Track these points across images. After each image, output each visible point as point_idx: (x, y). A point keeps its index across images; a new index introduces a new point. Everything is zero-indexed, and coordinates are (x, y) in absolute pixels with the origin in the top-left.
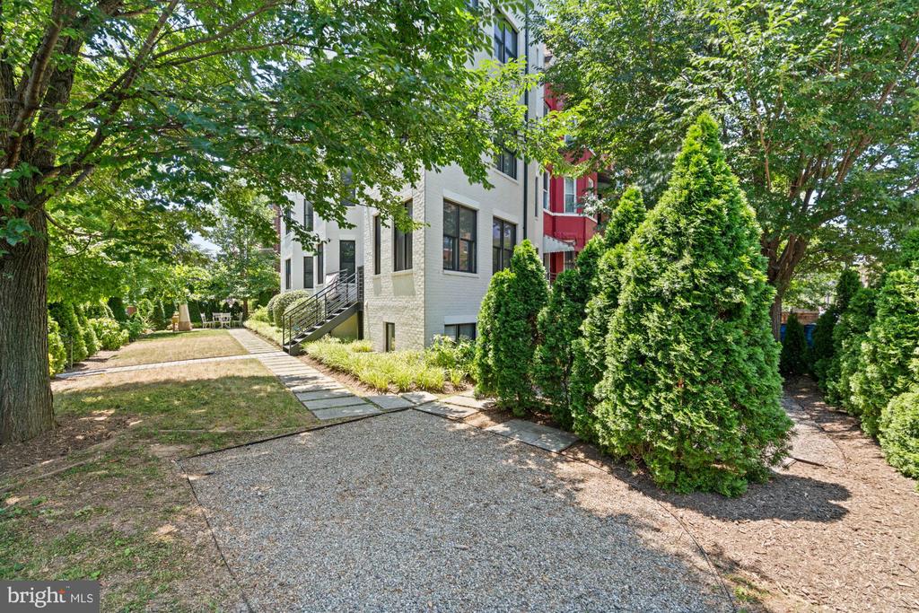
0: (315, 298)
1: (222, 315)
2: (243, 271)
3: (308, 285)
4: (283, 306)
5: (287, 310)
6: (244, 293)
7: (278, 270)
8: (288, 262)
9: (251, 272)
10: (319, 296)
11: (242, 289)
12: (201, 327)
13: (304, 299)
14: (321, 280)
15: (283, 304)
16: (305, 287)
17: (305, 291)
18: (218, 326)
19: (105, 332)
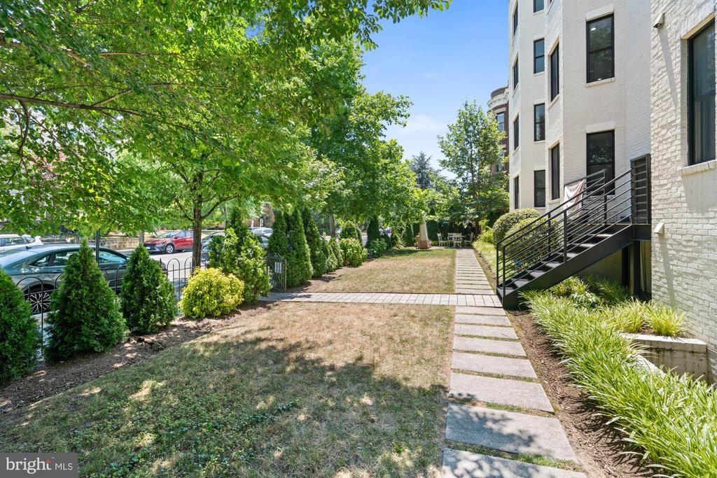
0: (547, 218)
1: (455, 235)
2: (475, 193)
3: (539, 202)
4: (505, 228)
5: (508, 233)
6: (473, 214)
7: (507, 189)
8: (517, 179)
9: (482, 194)
10: (553, 215)
11: (472, 210)
12: (438, 245)
13: (530, 220)
14: (556, 194)
15: (505, 226)
16: (536, 205)
17: (534, 210)
18: (451, 245)
19: (349, 250)
